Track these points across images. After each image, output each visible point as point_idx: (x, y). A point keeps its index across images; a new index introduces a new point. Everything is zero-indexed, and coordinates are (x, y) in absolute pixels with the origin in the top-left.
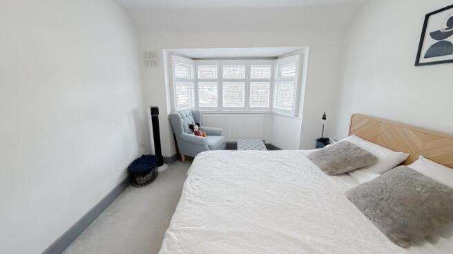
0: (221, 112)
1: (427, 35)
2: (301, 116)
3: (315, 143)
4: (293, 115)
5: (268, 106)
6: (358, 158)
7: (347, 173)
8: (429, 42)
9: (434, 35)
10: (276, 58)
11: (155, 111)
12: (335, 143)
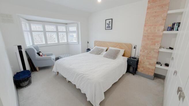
0: (47, 45)
1: (106, 24)
2: (80, 43)
3: (86, 51)
4: (78, 43)
5: (66, 41)
6: (101, 50)
7: (100, 54)
8: (107, 25)
9: (107, 24)
10: (66, 24)
11: (20, 47)
12: (92, 50)
